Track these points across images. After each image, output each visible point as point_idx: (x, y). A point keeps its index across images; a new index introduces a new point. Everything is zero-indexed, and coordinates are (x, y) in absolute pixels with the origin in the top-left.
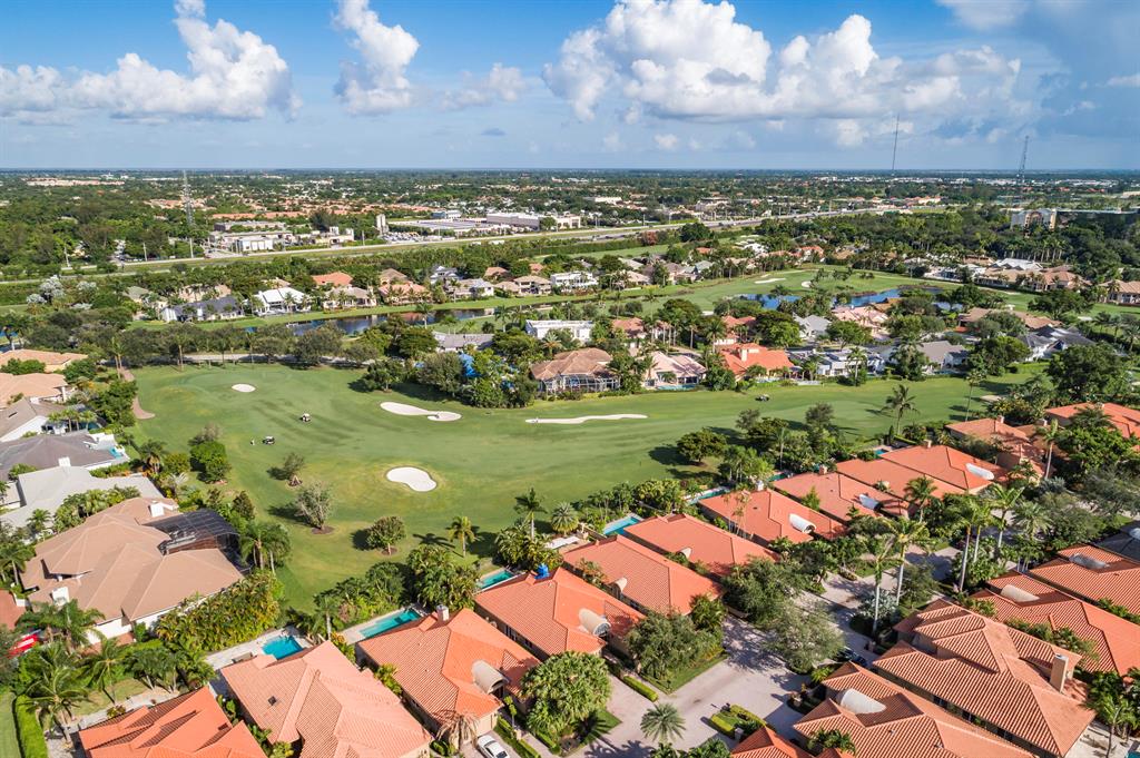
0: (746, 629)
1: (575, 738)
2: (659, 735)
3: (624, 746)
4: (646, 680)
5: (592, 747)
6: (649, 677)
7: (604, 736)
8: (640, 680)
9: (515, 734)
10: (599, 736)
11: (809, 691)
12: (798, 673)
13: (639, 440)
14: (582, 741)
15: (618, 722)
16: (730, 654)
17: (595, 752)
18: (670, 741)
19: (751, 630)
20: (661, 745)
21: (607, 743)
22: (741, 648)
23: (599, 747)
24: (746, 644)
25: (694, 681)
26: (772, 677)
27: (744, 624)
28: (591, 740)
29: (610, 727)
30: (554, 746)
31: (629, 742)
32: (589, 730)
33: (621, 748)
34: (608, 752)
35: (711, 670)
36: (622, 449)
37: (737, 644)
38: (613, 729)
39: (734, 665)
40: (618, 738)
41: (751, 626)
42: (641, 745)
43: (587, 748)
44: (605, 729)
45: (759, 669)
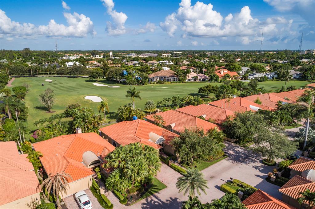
0: (235, 146)
1: (137, 195)
2: (189, 190)
3: (167, 200)
4: (183, 167)
5: (147, 200)
6: (185, 165)
7: (156, 194)
8: (180, 166)
9: (99, 191)
10: (152, 194)
11: (279, 173)
12: (268, 165)
13: (184, 92)
14: (142, 196)
15: (165, 187)
16: (228, 156)
17: (148, 203)
18: (197, 195)
19: (238, 147)
20: (191, 198)
21: (157, 198)
22: (234, 154)
23: (152, 200)
24: (236, 152)
25: (210, 168)
26: (253, 167)
27: (234, 144)
28: (147, 196)
29: (160, 189)
30: (122, 198)
31: (171, 198)
32: (146, 190)
33: (165, 202)
34: (156, 203)
35: (218, 163)
36: (178, 94)
37: (231, 152)
38: (161, 191)
39: (231, 161)
40: (164, 196)
41: (237, 145)
42: (178, 200)
43: (144, 201)
44: (156, 190)
45: (245, 163)
